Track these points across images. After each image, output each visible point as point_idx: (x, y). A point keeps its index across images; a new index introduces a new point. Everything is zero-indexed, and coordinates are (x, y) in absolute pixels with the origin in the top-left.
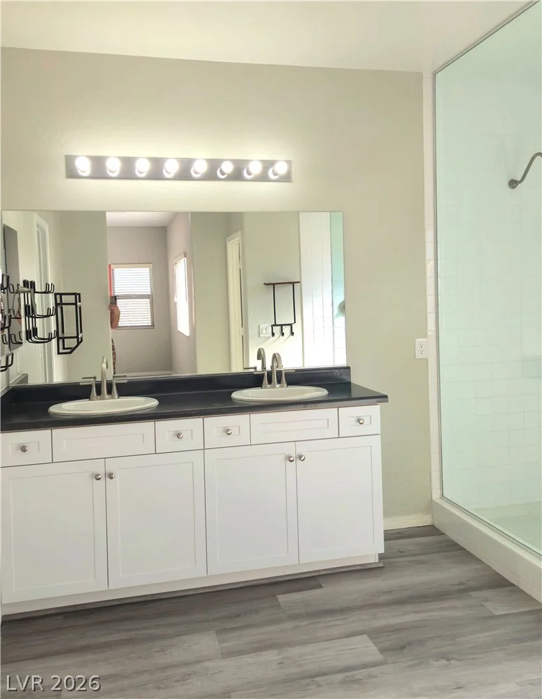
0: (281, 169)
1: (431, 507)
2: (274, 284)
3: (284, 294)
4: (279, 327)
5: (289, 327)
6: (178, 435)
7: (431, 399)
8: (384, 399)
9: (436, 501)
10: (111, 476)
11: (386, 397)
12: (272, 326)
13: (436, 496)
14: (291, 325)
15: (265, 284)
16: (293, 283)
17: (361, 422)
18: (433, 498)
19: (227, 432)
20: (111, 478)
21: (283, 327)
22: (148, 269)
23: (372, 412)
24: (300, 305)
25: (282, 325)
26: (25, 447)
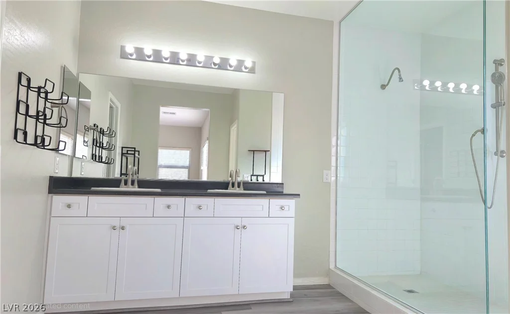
0: (249, 64)
1: (329, 273)
2: (254, 151)
3: (260, 157)
4: (256, 177)
5: (262, 177)
6: (169, 207)
7: (331, 207)
8: (298, 196)
9: (332, 269)
10: (123, 228)
11: (299, 195)
12: (252, 175)
13: (332, 267)
14: (263, 176)
15: (249, 151)
16: (266, 151)
17: (283, 208)
18: (330, 267)
19: (200, 207)
20: (123, 230)
21: (258, 177)
22: (189, 151)
23: (290, 203)
24: (269, 164)
25: (257, 176)
26: (69, 206)
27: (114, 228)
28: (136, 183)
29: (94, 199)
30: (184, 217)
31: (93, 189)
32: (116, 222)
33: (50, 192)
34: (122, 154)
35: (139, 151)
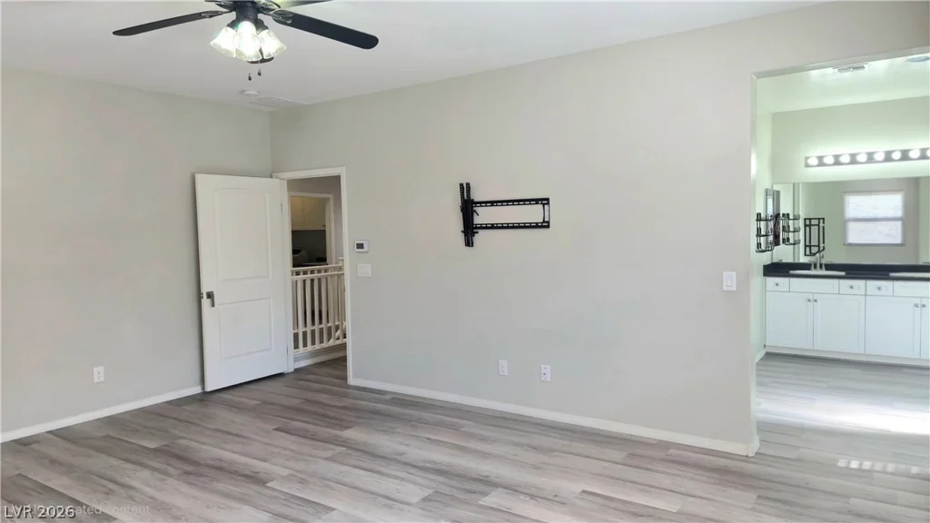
26: (777, 285)
27: (809, 300)
28: (824, 267)
29: (793, 280)
30: (866, 295)
31: (791, 272)
32: (811, 297)
33: (764, 275)
34: (806, 226)
35: (823, 219)
